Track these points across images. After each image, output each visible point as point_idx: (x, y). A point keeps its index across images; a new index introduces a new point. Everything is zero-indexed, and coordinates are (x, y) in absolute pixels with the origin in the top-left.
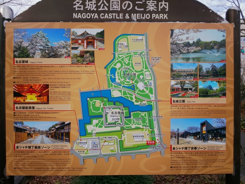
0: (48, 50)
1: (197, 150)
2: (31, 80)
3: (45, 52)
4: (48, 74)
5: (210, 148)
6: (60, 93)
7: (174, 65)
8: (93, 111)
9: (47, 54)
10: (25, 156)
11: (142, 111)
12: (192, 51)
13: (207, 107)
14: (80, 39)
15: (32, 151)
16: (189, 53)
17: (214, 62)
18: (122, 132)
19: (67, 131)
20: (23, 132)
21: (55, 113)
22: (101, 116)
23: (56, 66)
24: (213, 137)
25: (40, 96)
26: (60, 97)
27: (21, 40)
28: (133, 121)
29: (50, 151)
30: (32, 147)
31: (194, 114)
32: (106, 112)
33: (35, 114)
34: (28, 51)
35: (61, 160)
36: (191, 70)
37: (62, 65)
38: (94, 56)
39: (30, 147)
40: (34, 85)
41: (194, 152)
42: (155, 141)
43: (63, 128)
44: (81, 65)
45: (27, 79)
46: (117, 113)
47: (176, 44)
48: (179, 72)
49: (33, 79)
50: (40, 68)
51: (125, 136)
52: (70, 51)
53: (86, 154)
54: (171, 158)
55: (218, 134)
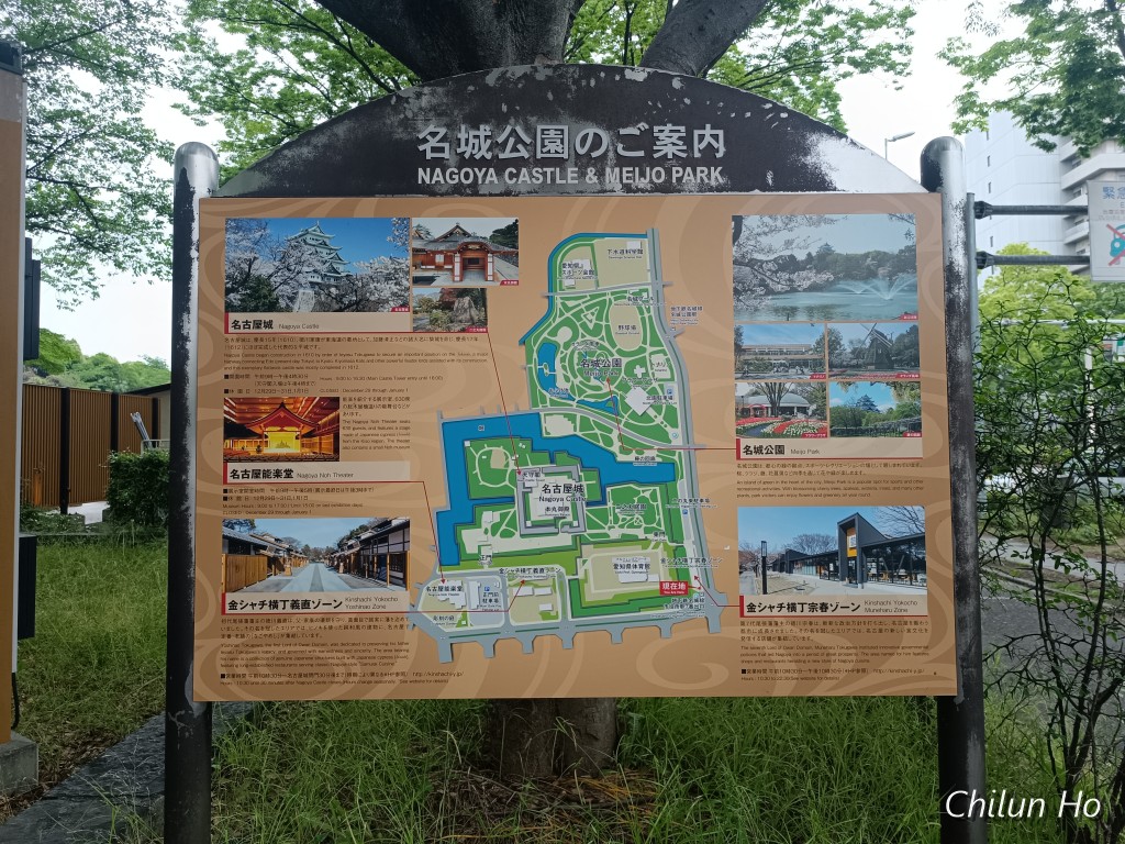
0: (336, 287)
1: (829, 613)
2: (280, 384)
3: (329, 295)
4: (338, 364)
5: (872, 607)
6: (377, 425)
7: (745, 331)
8: (482, 483)
9: (335, 299)
10: (258, 633)
11: (641, 484)
12: (806, 284)
13: (859, 469)
14: (441, 252)
15: (282, 617)
16: (793, 290)
17: (878, 319)
18: (577, 553)
19: (397, 549)
20: (253, 553)
21: (359, 490)
22: (510, 500)
23: (364, 336)
24: (883, 568)
25: (309, 435)
26: (376, 438)
27: (249, 255)
28: (615, 515)
29: (340, 616)
30: (281, 605)
31: (818, 492)
32: (524, 487)
33: (292, 494)
34: (271, 291)
35: (379, 647)
36: (802, 346)
37: (384, 336)
38: (485, 305)
39: (274, 604)
40: (291, 401)
41: (822, 620)
42: (686, 583)
43: (385, 540)
44: (443, 335)
45: (270, 380)
46: (562, 489)
47: (752, 263)
48: (762, 353)
49: (289, 379)
50: (310, 343)
51: (588, 565)
52: (408, 289)
53: (459, 625)
54: (743, 638)
55: (898, 559)
